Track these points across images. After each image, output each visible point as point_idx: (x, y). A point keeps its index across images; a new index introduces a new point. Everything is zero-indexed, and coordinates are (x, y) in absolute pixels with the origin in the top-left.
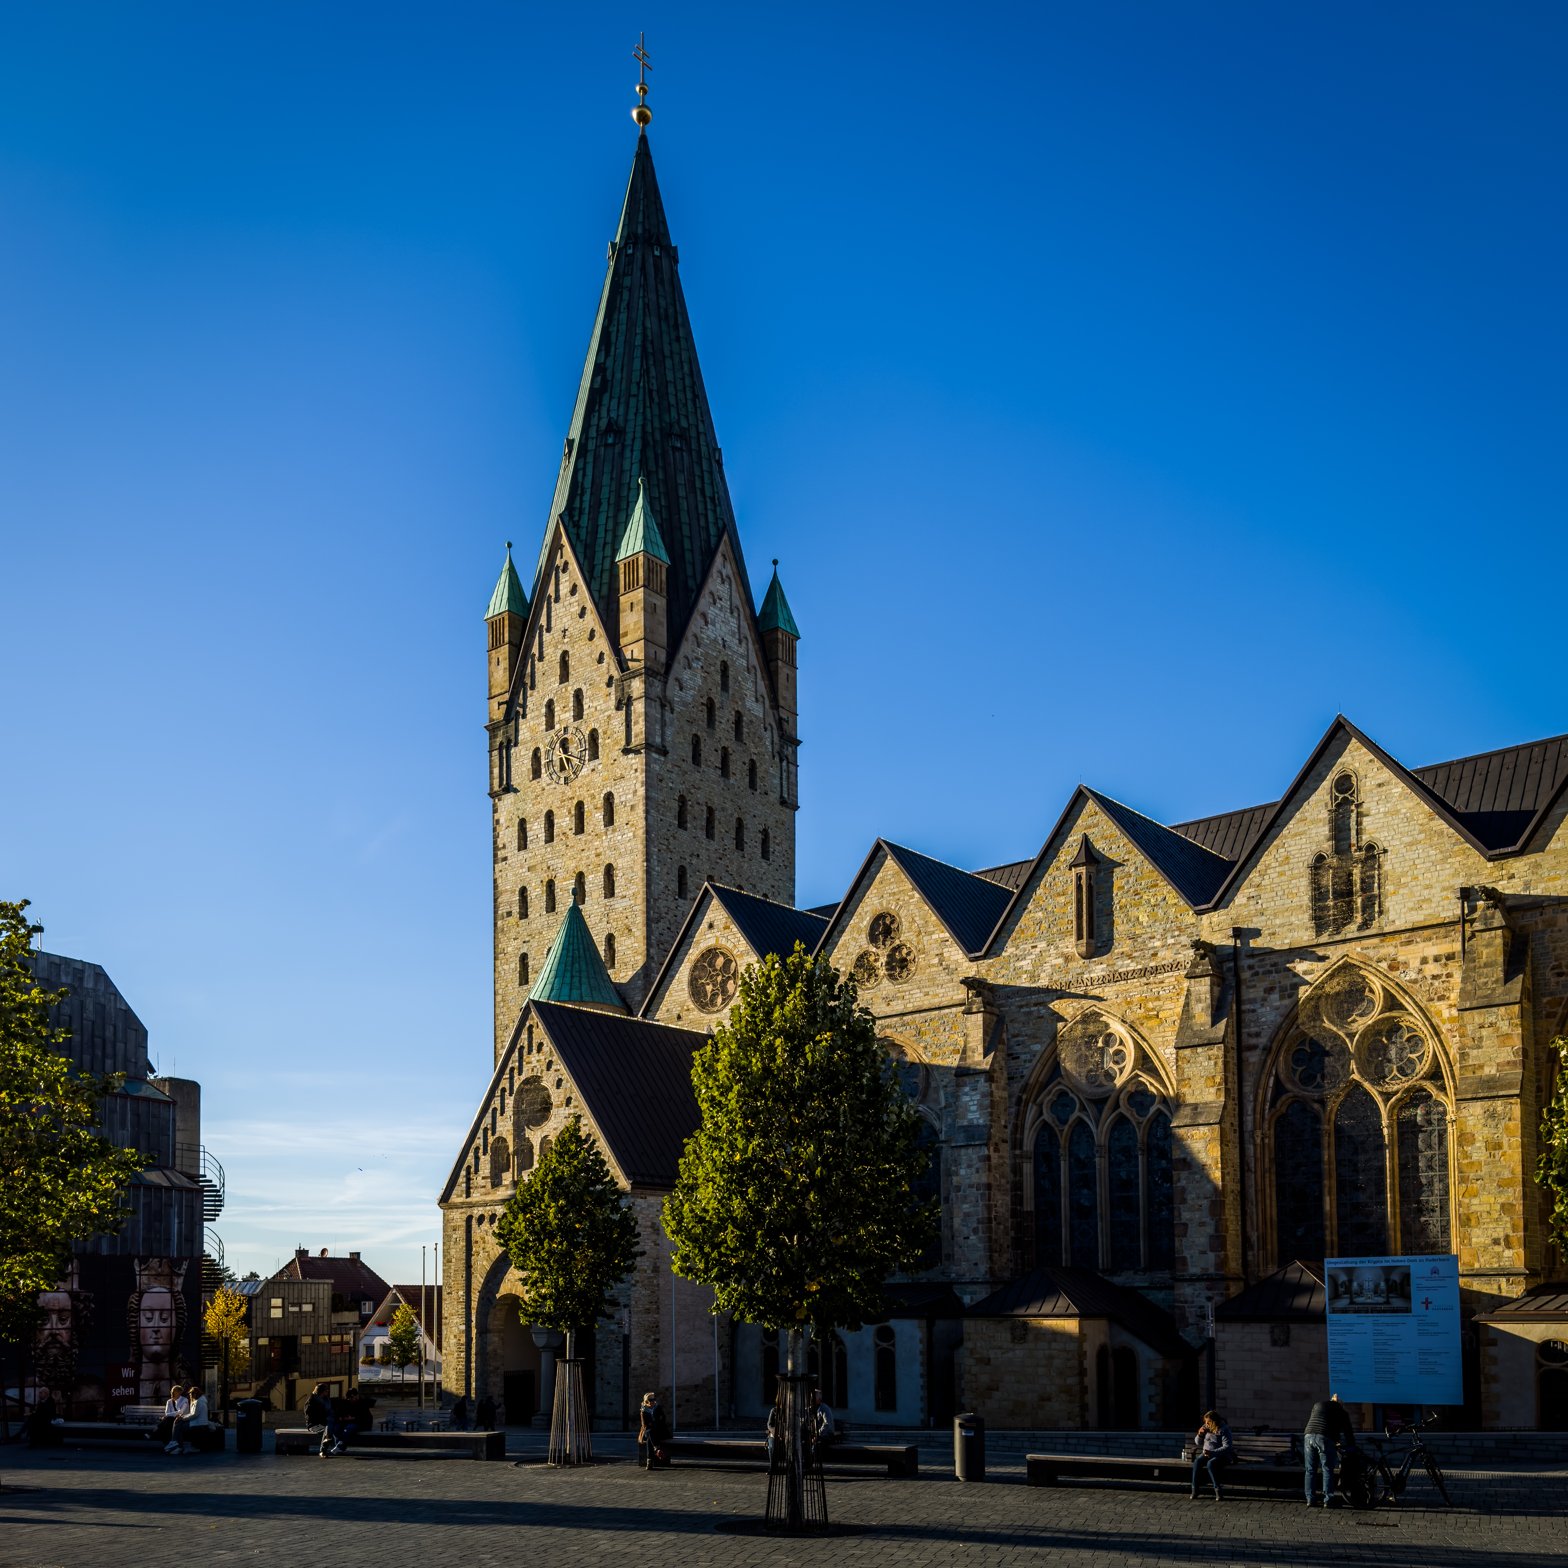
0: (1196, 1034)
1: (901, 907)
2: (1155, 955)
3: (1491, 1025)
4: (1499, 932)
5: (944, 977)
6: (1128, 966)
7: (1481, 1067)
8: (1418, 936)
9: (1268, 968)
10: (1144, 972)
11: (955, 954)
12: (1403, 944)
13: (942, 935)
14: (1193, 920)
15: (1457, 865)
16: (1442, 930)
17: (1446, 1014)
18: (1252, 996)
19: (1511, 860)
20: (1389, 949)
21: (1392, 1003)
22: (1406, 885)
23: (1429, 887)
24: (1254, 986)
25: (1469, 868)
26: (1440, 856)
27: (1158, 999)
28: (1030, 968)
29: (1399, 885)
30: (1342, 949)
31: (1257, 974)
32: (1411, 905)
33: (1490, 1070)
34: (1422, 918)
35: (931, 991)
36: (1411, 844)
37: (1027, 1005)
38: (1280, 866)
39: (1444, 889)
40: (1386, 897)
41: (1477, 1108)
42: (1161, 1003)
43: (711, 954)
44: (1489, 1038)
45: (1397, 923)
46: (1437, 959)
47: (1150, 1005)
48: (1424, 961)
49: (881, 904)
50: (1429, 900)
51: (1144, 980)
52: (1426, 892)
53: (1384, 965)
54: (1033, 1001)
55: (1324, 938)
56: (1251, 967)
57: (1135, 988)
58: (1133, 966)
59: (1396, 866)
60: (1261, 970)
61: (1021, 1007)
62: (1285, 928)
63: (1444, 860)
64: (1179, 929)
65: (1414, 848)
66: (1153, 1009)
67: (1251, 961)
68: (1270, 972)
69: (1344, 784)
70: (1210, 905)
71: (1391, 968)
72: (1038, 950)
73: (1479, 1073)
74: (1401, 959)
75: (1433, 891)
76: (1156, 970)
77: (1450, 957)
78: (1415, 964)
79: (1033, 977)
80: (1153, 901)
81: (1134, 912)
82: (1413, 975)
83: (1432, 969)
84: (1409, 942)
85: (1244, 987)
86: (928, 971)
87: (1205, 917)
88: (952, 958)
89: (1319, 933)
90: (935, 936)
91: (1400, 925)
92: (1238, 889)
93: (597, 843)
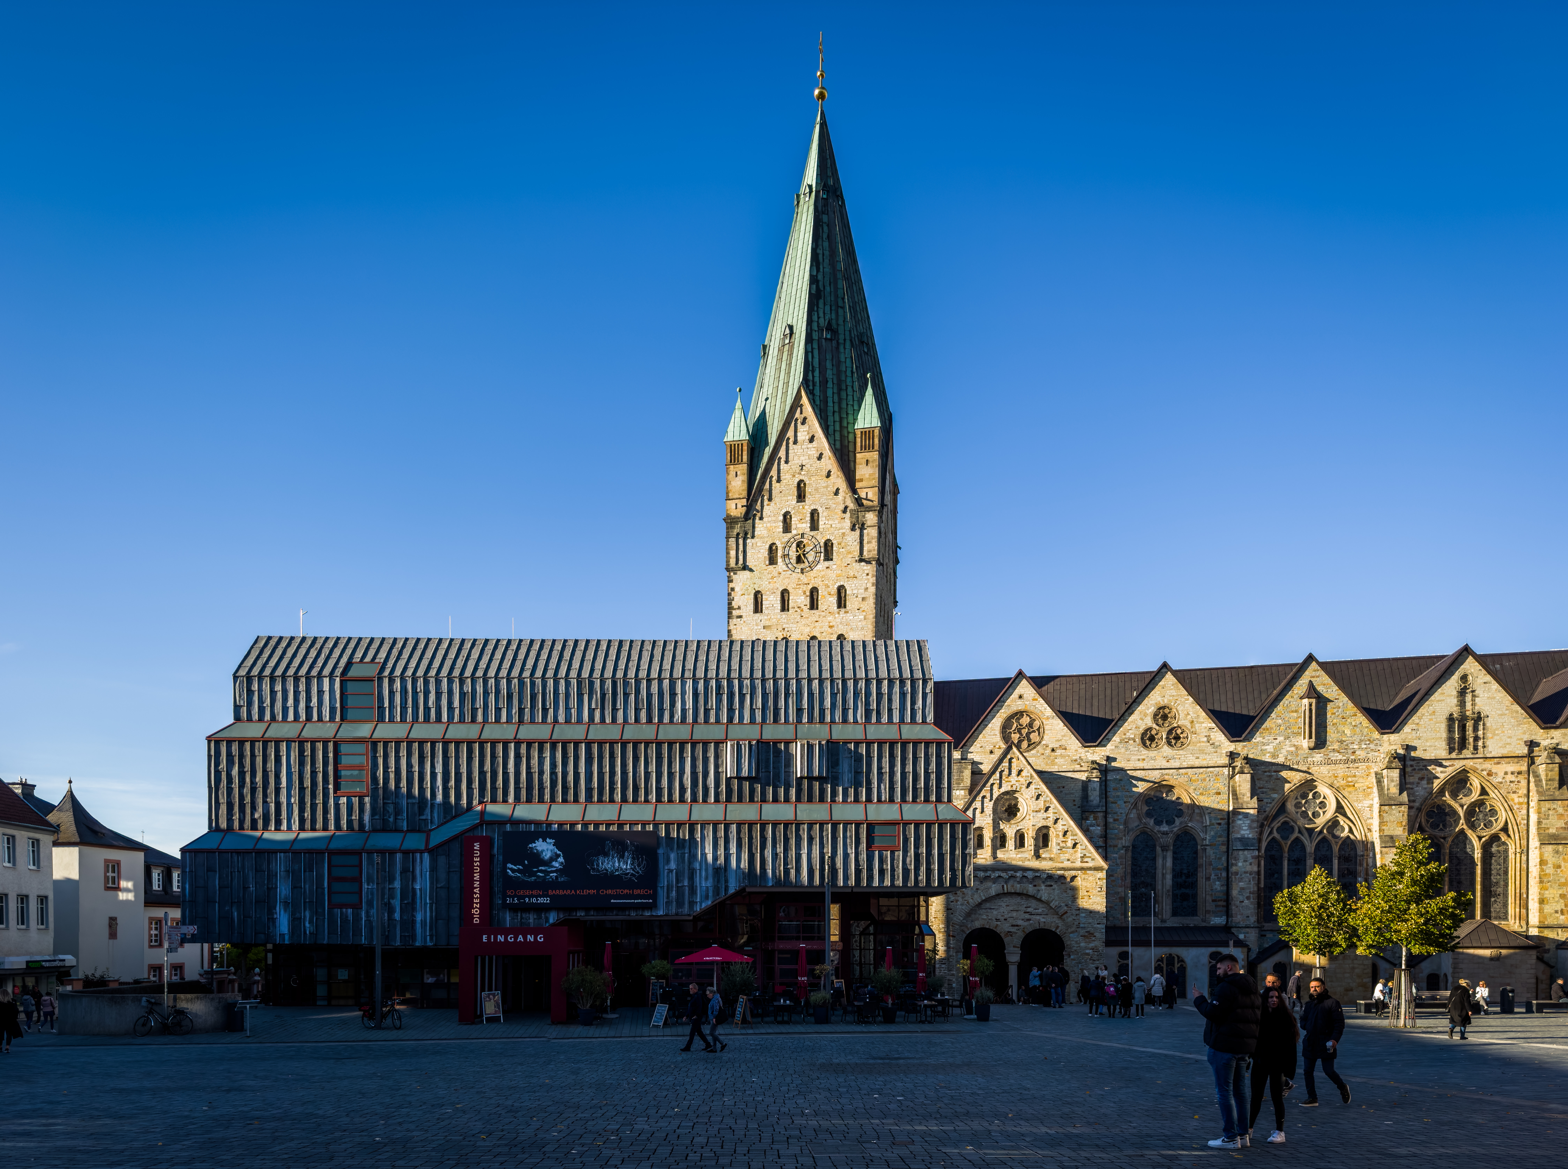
0: (1390, 798)
1: (1179, 704)
2: (1354, 752)
3: (1554, 809)
4: (1557, 765)
5: (1210, 749)
6: (1337, 756)
7: (1548, 828)
8: (1503, 761)
9: (1421, 767)
10: (1347, 761)
11: (1219, 737)
12: (1495, 764)
13: (1210, 725)
14: (1378, 737)
15: (1525, 729)
16: (1516, 760)
17: (1516, 800)
18: (1411, 781)
19: (1552, 730)
20: (1488, 765)
21: (1484, 792)
22: (1498, 735)
23: (1510, 737)
24: (1413, 776)
25: (1531, 731)
26: (1516, 723)
27: (1355, 776)
28: (1272, 750)
29: (1494, 734)
30: (1462, 763)
31: (1414, 770)
32: (1500, 745)
33: (1552, 831)
34: (1506, 752)
35: (1202, 756)
36: (1502, 715)
37: (1269, 771)
38: (1430, 715)
39: (1518, 739)
40: (1487, 739)
41: (1550, 848)
42: (1356, 779)
43: (1019, 714)
44: (1553, 815)
45: (1493, 753)
46: (1512, 773)
47: (1350, 779)
48: (1506, 773)
49: (1163, 701)
50: (1510, 744)
51: (1347, 765)
52: (1509, 740)
53: (1485, 773)
54: (1273, 770)
55: (1454, 755)
56: (1412, 766)
57: (1341, 770)
58: (1340, 757)
59: (1493, 724)
60: (1417, 768)
61: (1265, 772)
62: (1433, 748)
63: (1519, 725)
64: (1369, 740)
65: (1503, 717)
66: (1351, 782)
67: (1412, 763)
68: (1422, 770)
69: (1464, 678)
70: (1392, 731)
71: (1489, 775)
72: (1277, 741)
73: (1547, 831)
74: (1494, 771)
75: (1512, 740)
76: (1354, 761)
77: (1519, 773)
78: (1501, 774)
79: (1274, 756)
80: (1354, 723)
81: (1341, 728)
82: (1500, 780)
83: (1510, 777)
84: (1499, 763)
85: (1407, 776)
86: (1199, 745)
87: (1385, 736)
88: (1217, 739)
89: (1450, 753)
90: (1204, 725)
91: (1493, 754)
92: (1406, 724)
93: (830, 618)
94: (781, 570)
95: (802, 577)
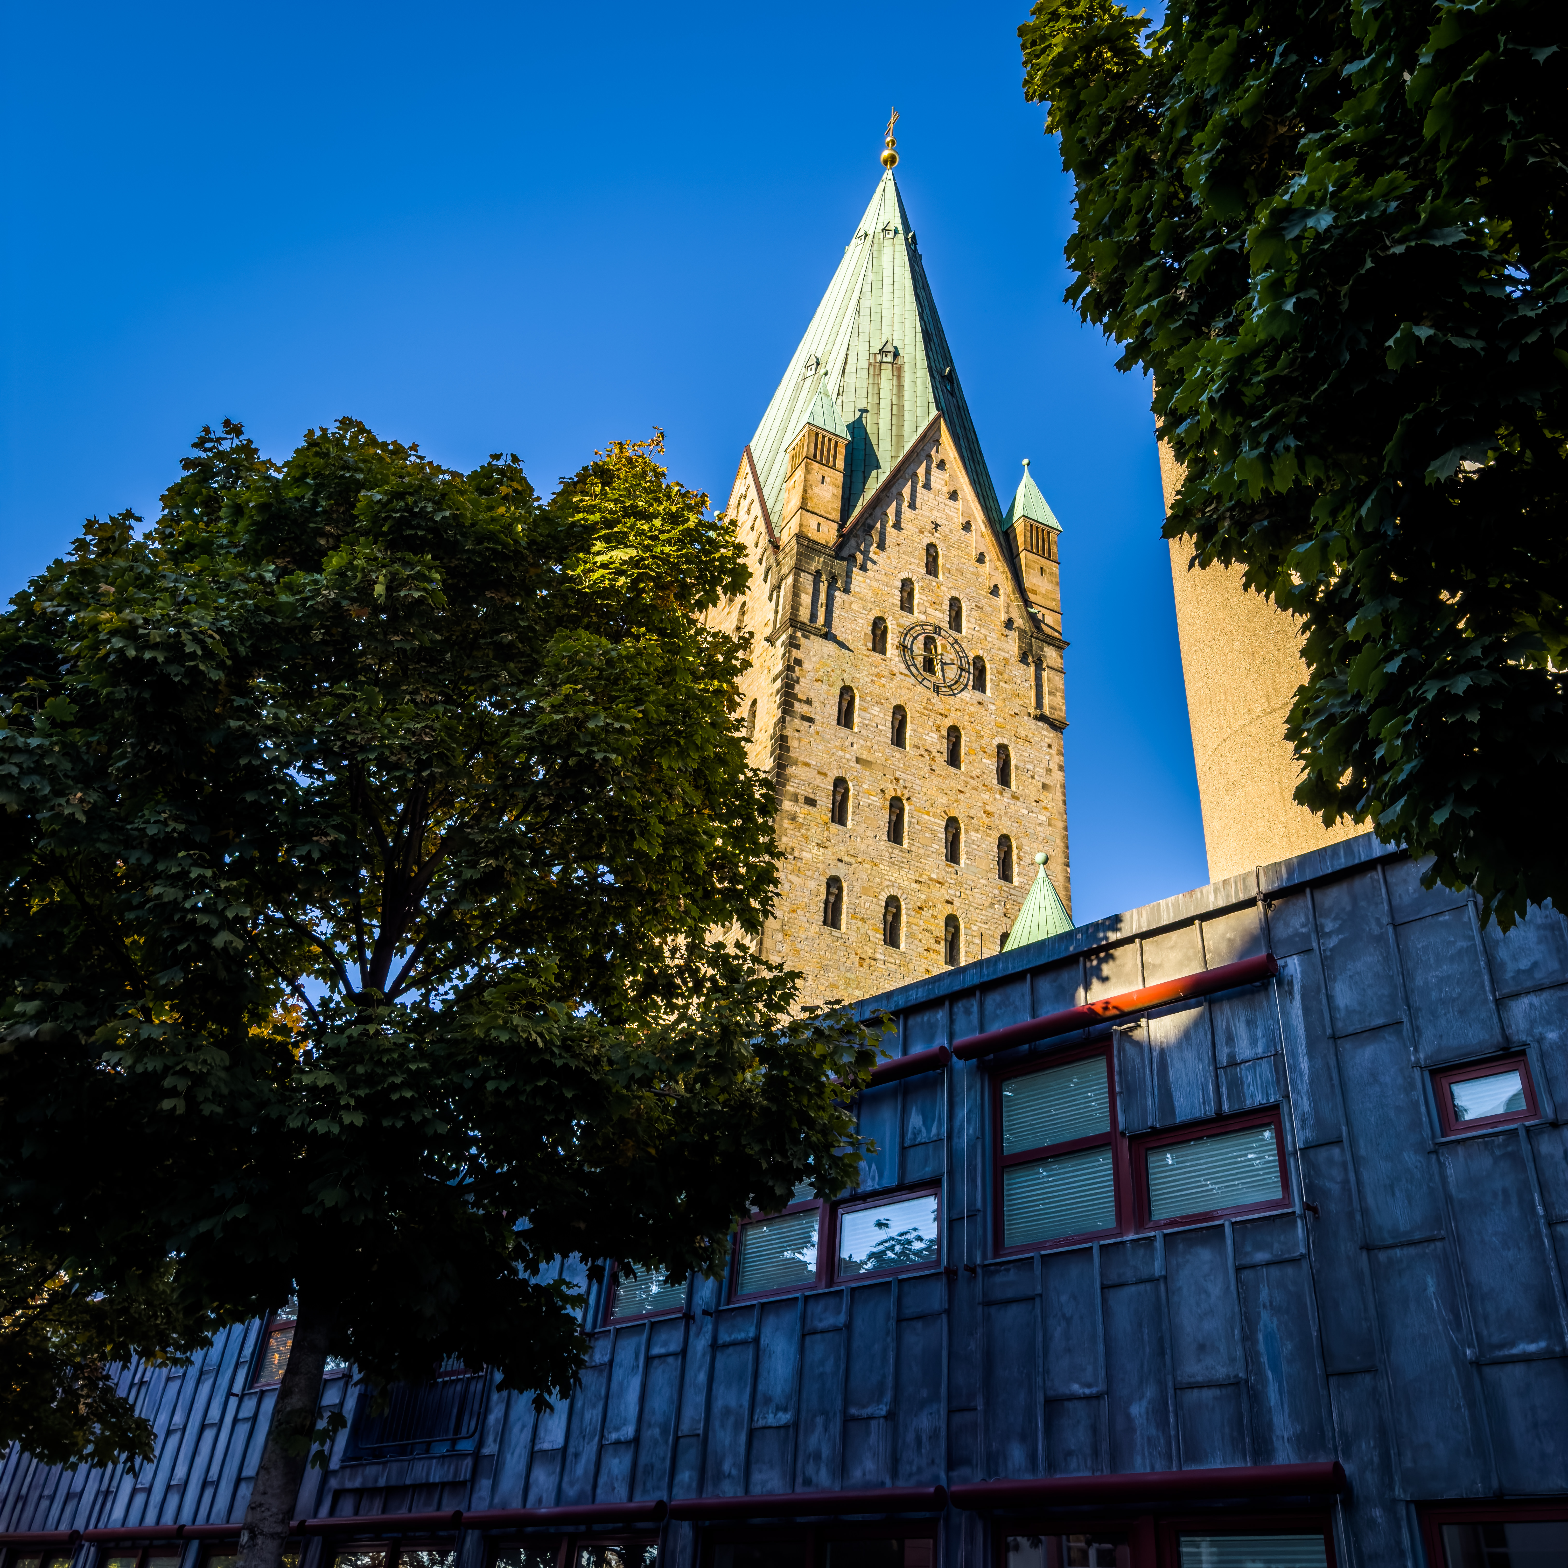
93: (987, 796)
94: (895, 670)
95: (935, 699)
